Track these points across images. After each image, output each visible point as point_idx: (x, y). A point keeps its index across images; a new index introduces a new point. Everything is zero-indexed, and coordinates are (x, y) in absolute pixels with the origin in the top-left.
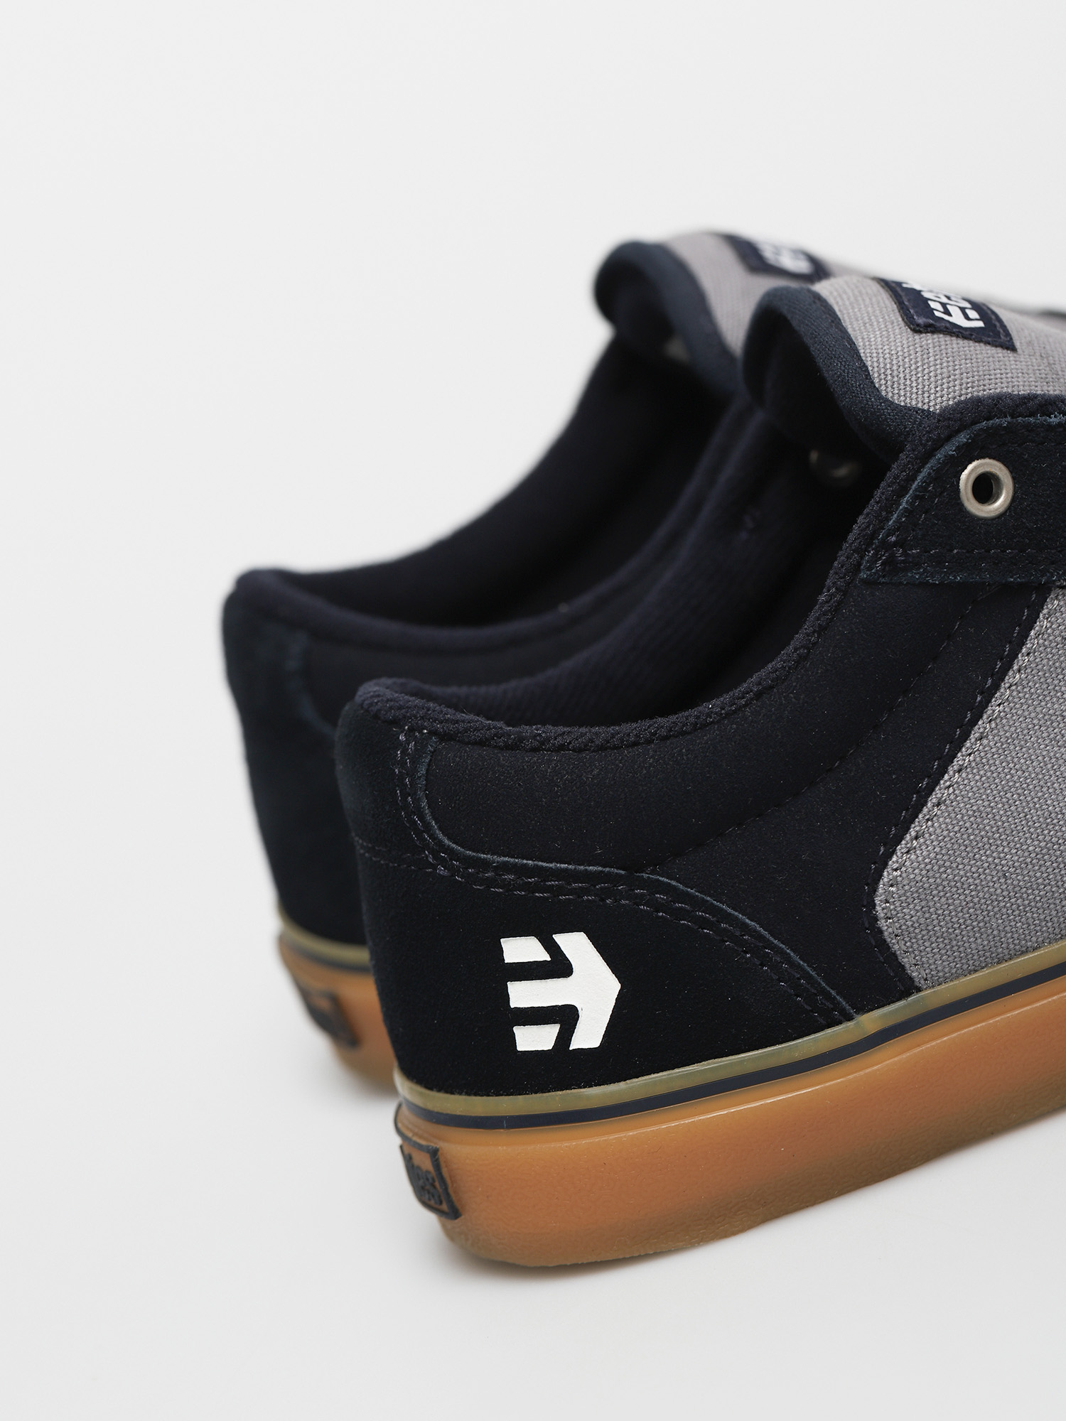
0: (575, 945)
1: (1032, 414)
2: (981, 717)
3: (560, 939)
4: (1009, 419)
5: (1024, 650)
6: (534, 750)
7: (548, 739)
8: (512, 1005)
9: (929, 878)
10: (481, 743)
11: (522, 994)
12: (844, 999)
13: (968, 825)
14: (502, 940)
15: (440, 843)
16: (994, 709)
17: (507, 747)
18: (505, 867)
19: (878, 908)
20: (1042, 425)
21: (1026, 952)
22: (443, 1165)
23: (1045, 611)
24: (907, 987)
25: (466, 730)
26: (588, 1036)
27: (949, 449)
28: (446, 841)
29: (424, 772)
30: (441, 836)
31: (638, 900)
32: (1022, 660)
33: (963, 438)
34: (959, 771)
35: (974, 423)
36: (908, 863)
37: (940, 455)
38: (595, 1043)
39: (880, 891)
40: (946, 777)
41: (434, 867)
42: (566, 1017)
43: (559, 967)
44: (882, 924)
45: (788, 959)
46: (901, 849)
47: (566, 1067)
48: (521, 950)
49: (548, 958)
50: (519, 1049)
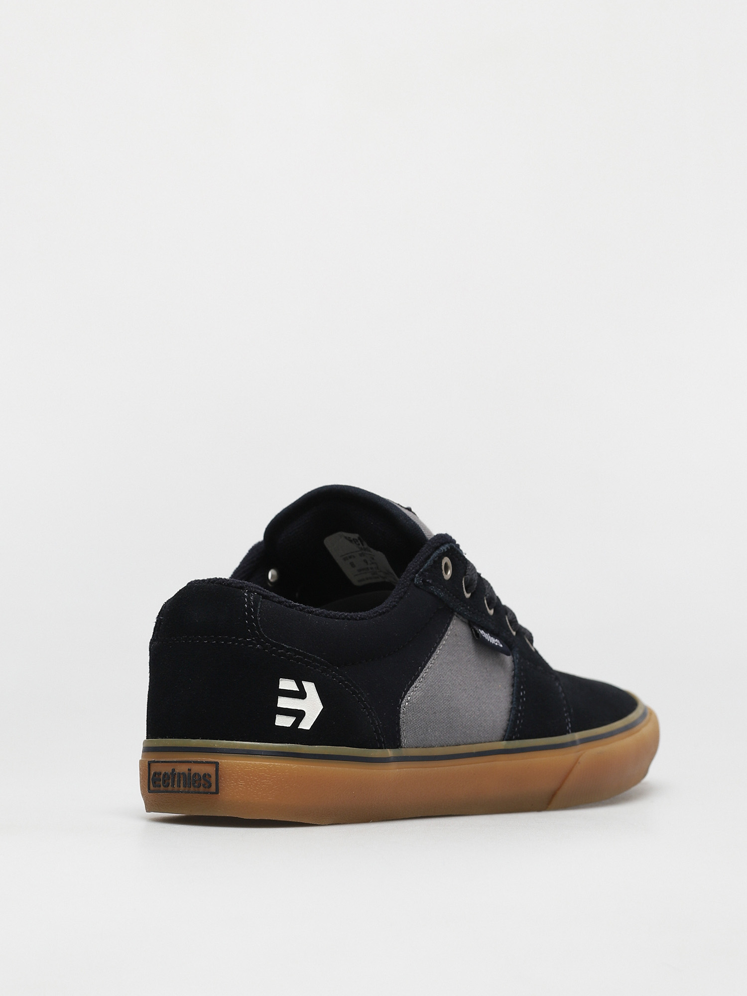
0: (310, 687)
2: (435, 652)
3: (305, 684)
5: (447, 633)
8: (278, 706)
10: (280, 603)
11: (283, 702)
13: (429, 689)
14: (280, 679)
15: (261, 635)
20: (460, 553)
23: (452, 622)
26: (306, 724)
27: (445, 548)
28: (265, 635)
29: (259, 607)
30: (263, 633)
31: (333, 677)
32: (446, 636)
33: (447, 545)
34: (428, 668)
37: (442, 549)
38: (308, 728)
40: (425, 669)
42: (299, 715)
43: (301, 694)
44: (401, 716)
46: (411, 689)
47: (293, 734)
48: (286, 684)
49: (298, 690)
50: (276, 724)
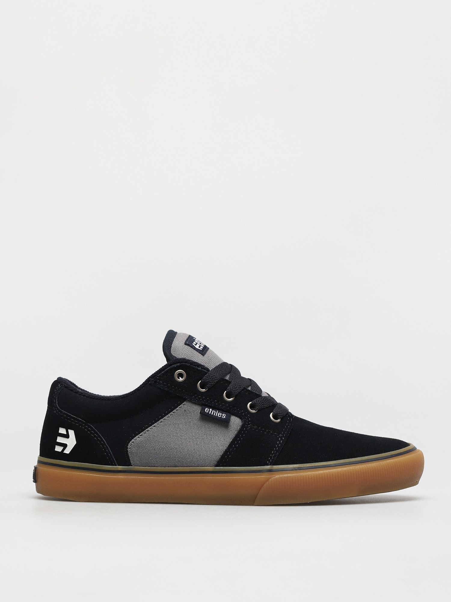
1: (195, 366)
2: (162, 418)
3: (69, 430)
4: (190, 365)
5: (176, 409)
6: (80, 394)
7: (83, 393)
8: (57, 441)
9: (140, 444)
10: (72, 390)
11: (60, 440)
12: (116, 461)
13: (152, 437)
14: (60, 428)
15: (56, 406)
16: (166, 418)
17: (75, 392)
18: (65, 413)
19: (129, 446)
20: (196, 368)
21: (155, 467)
22: (36, 471)
23: (183, 404)
24: (129, 464)
25: (70, 387)
26: (67, 451)
27: (175, 366)
28: (58, 406)
29: (59, 392)
30: (57, 405)
31: (85, 428)
32: (175, 411)
33: (178, 364)
34: (154, 427)
35: (182, 362)
36: (137, 439)
37: (173, 366)
38: (68, 453)
39: (130, 443)
40: (151, 427)
41: (54, 411)
42: (65, 446)
44: (129, 450)
45: (108, 449)
46: (137, 436)
47: (61, 456)
48: (62, 431)
49: (66, 434)
50: (55, 450)
